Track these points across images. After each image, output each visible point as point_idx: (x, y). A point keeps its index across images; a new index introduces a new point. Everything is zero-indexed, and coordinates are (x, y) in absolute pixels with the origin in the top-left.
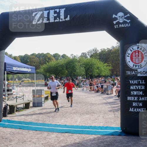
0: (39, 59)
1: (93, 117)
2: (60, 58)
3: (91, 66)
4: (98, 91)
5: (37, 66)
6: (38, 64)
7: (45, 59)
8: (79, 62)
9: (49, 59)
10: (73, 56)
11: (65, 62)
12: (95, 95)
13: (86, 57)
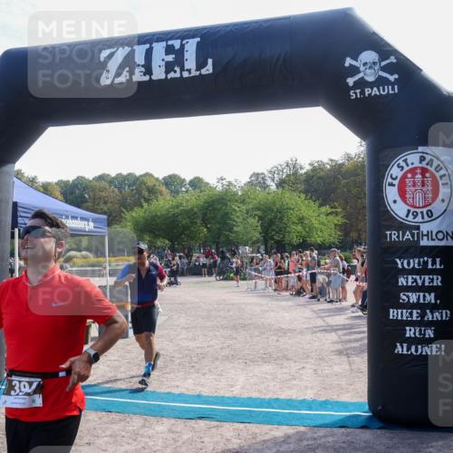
0: (121, 192)
1: (285, 370)
2: (184, 189)
3: (279, 215)
4: (299, 293)
5: (114, 214)
6: (117, 206)
7: (139, 192)
8: (243, 202)
9: (152, 191)
10: (224, 182)
11: (198, 202)
12: (290, 303)
13: (265, 186)
